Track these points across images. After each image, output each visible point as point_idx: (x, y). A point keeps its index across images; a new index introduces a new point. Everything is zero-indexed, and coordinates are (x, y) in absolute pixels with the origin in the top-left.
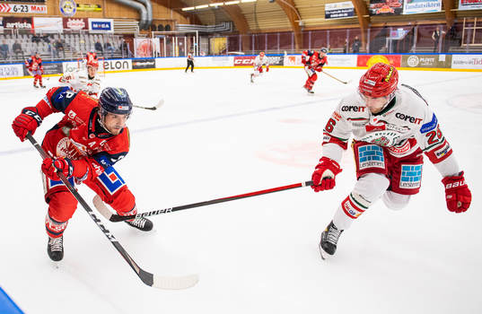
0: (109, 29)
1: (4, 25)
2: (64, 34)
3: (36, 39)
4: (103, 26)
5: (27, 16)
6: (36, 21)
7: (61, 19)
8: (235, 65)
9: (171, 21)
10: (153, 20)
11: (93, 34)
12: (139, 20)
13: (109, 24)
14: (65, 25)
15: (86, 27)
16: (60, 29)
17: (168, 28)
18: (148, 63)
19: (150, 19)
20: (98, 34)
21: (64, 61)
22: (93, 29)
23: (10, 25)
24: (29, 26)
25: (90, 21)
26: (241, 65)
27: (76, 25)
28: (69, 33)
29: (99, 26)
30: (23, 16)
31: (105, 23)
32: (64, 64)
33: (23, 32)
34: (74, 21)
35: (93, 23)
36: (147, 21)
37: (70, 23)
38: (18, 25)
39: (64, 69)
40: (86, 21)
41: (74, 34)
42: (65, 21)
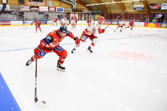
0: (63, 11)
1: (30, 8)
2: (48, 12)
3: (40, 13)
4: (61, 10)
5: (37, 6)
6: (40, 7)
7: (48, 7)
9: (82, 9)
10: (77, 9)
11: (57, 12)
12: (72, 8)
13: (62, 9)
14: (49, 9)
15: (55, 10)
16: (47, 10)
17: (81, 11)
19: (76, 8)
20: (59, 12)
21: (48, 20)
22: (57, 10)
23: (32, 9)
24: (38, 9)
25: (57, 8)
26: (105, 24)
27: (52, 9)
28: (50, 12)
29: (59, 10)
30: (36, 6)
31: (61, 9)
32: (48, 21)
33: (36, 11)
34: (52, 8)
35: (57, 9)
36: (75, 9)
37: (50, 8)
38: (35, 9)
39: (48, 23)
40: (55, 8)
41: (51, 12)
42: (49, 8)
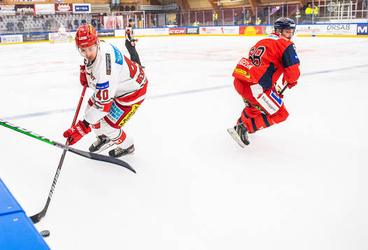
0: (88, 10)
1: (16, 10)
2: (56, 14)
4: (83, 8)
5: (31, 3)
6: (36, 6)
7: (54, 5)
8: (170, 34)
9: (136, 3)
10: (120, 3)
11: (76, 14)
12: (110, 3)
13: (88, 7)
14: (56, 9)
15: (71, 10)
16: (53, 11)
17: (133, 8)
18: (109, 33)
19: (118, 3)
20: (79, 14)
22: (76, 10)
23: (19, 10)
24: (32, 9)
25: (74, 5)
26: (174, 34)
27: (64, 9)
28: (59, 14)
29: (80, 8)
30: (29, 3)
31: (85, 7)
32: (50, 34)
33: (30, 14)
34: (62, 6)
35: (76, 7)
36: (116, 4)
37: (60, 7)
38: (25, 10)
40: (71, 5)
41: (62, 15)
42: (56, 6)
